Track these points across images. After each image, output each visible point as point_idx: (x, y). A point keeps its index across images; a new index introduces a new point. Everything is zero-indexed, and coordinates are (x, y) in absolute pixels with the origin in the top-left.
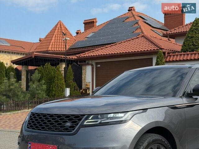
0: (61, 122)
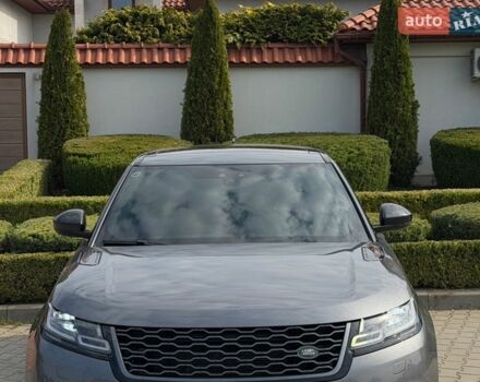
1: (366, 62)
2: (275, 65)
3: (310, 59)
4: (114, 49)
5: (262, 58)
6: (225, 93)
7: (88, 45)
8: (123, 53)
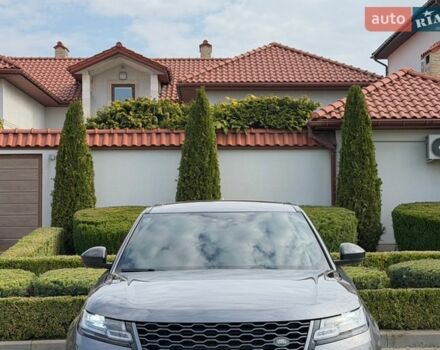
1: (335, 146)
2: (257, 147)
4: (119, 134)
5: (246, 141)
6: (214, 171)
7: (97, 130)
8: (126, 137)
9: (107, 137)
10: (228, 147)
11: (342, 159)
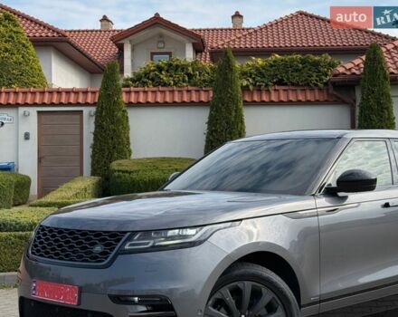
0: (86, 244)
1: (355, 101)
2: (281, 103)
3: (309, 98)
4: (152, 92)
5: (270, 97)
7: (132, 89)
8: (159, 94)
9: (142, 95)
10: (253, 103)
11: (361, 112)
